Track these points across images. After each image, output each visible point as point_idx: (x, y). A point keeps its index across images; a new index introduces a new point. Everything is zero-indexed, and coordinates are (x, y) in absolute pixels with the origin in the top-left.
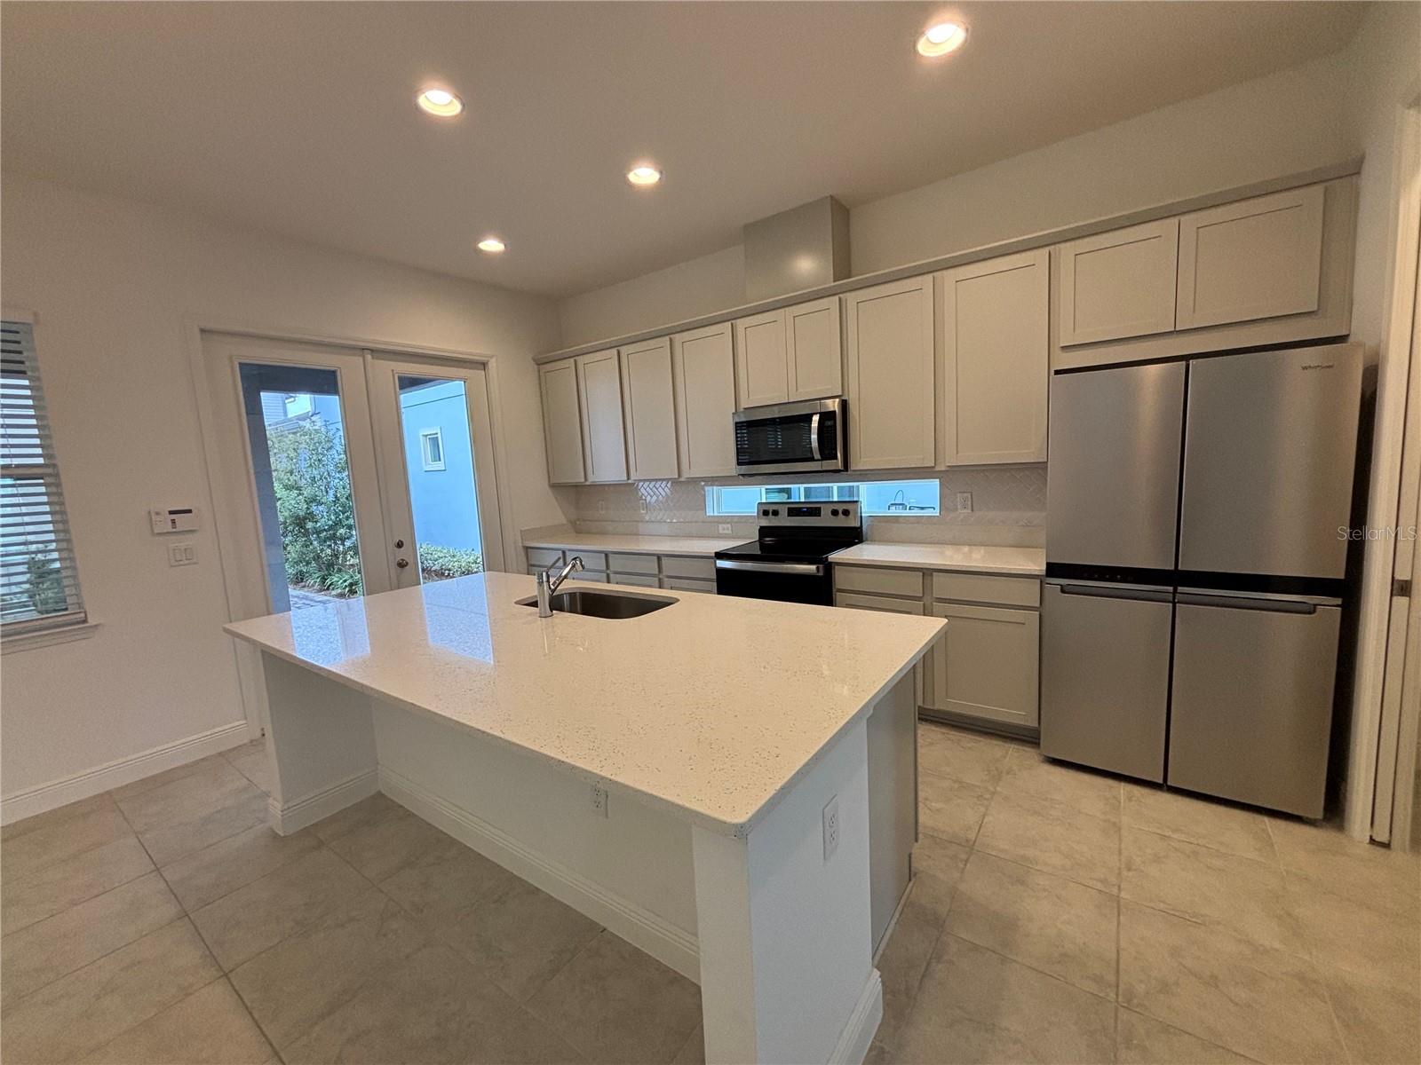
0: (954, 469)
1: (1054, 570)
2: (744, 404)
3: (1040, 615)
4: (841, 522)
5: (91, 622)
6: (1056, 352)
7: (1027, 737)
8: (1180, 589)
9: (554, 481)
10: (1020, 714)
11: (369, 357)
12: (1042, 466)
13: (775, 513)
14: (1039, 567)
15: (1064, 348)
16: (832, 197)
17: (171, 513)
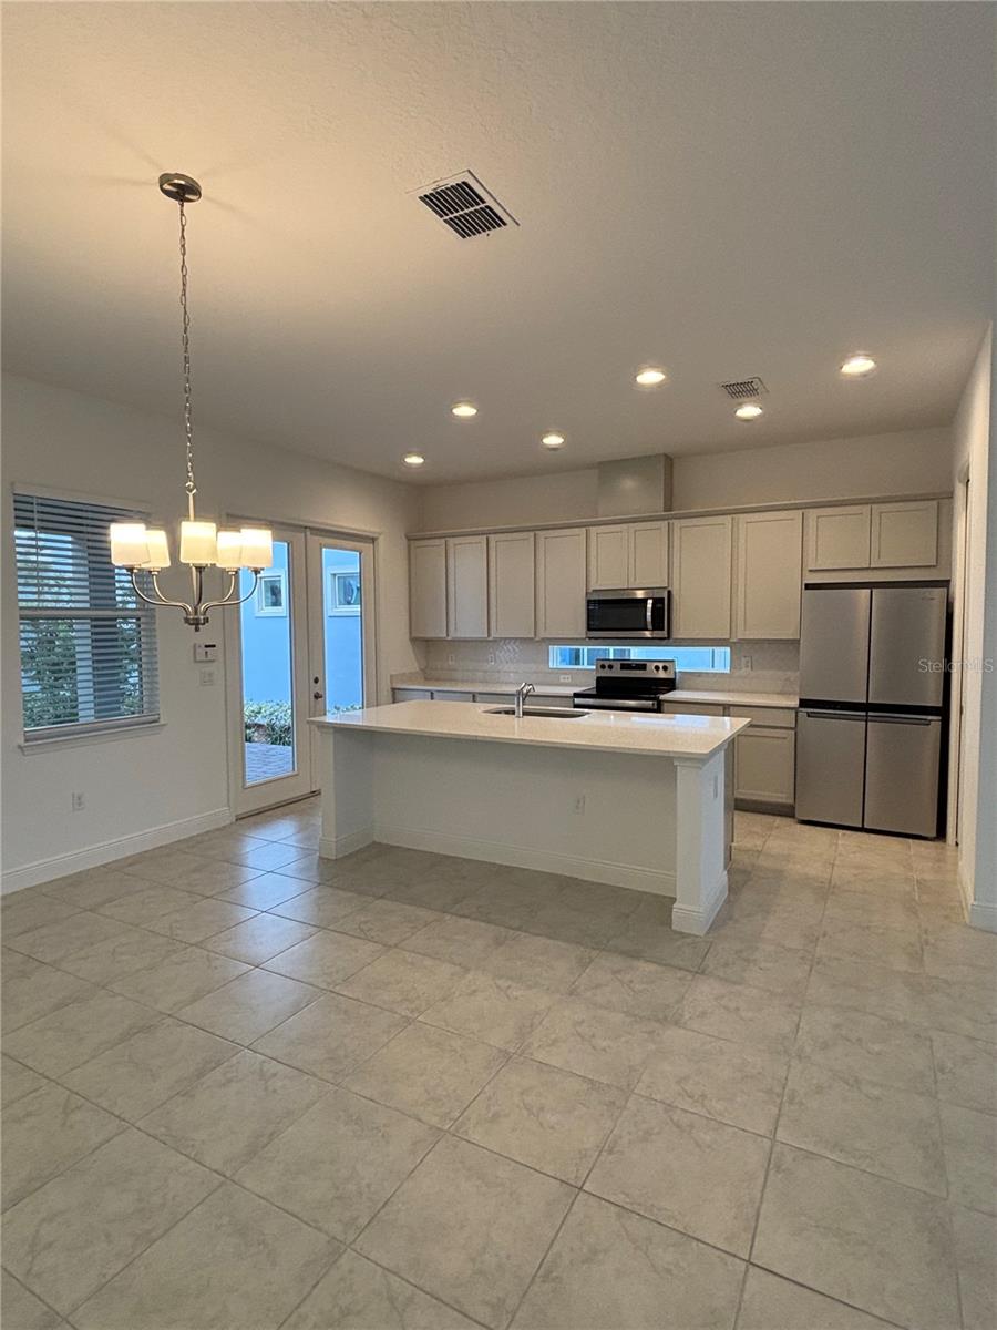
0: (741, 641)
1: (804, 703)
2: (594, 586)
3: (796, 733)
4: (662, 675)
5: (162, 722)
6: (805, 572)
7: (786, 811)
8: (870, 714)
9: (414, 635)
10: (782, 797)
11: (308, 533)
12: (796, 642)
13: (611, 667)
14: (795, 703)
15: (811, 571)
16: (665, 455)
17: (207, 646)
